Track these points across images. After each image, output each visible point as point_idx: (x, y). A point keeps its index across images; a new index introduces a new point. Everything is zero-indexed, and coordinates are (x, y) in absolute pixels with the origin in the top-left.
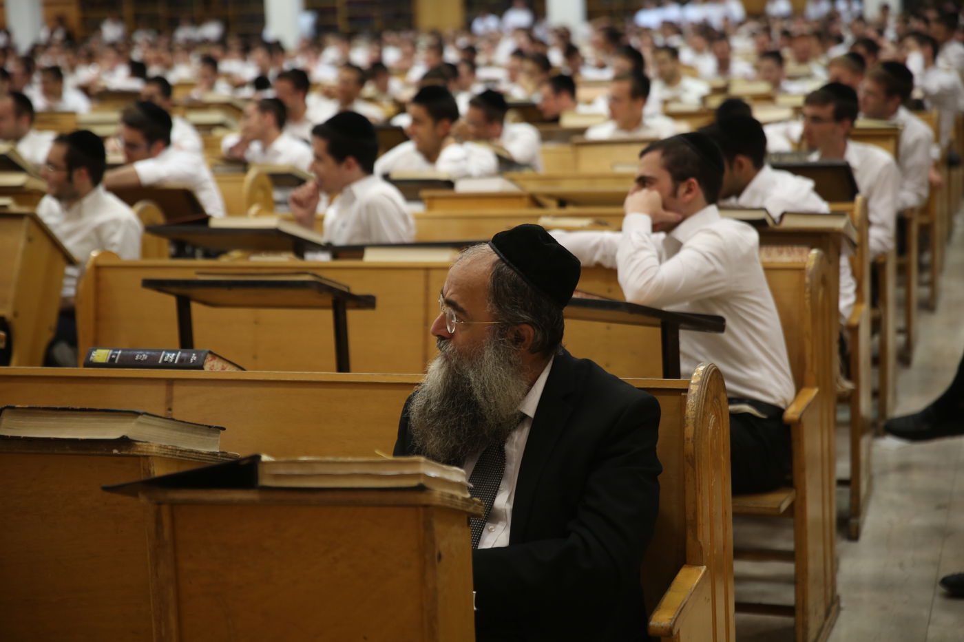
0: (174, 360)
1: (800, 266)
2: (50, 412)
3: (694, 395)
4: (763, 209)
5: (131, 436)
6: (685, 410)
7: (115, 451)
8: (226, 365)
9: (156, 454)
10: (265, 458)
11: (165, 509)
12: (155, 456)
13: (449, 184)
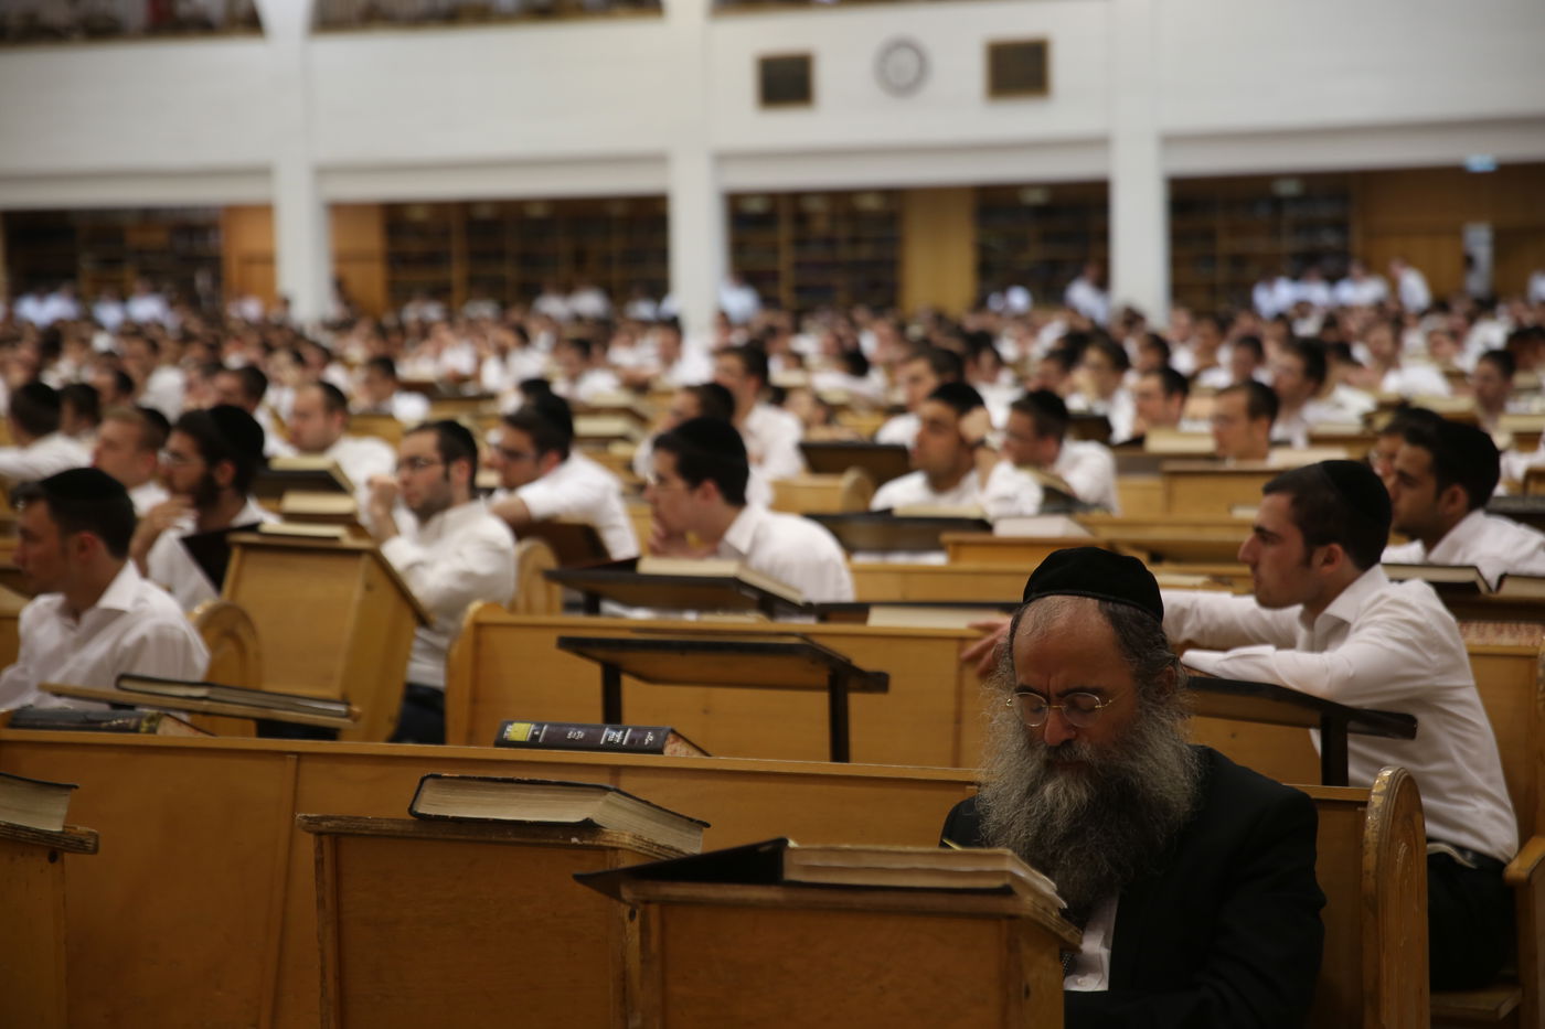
0: (622, 740)
1: (1532, 651)
2: (488, 784)
3: (1377, 809)
4: (1473, 568)
5: (597, 820)
6: (1363, 830)
7: (574, 840)
8: (691, 750)
9: (629, 847)
10: (792, 844)
11: (654, 910)
12: (627, 850)
13: (983, 525)
